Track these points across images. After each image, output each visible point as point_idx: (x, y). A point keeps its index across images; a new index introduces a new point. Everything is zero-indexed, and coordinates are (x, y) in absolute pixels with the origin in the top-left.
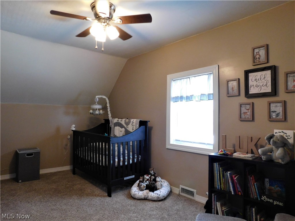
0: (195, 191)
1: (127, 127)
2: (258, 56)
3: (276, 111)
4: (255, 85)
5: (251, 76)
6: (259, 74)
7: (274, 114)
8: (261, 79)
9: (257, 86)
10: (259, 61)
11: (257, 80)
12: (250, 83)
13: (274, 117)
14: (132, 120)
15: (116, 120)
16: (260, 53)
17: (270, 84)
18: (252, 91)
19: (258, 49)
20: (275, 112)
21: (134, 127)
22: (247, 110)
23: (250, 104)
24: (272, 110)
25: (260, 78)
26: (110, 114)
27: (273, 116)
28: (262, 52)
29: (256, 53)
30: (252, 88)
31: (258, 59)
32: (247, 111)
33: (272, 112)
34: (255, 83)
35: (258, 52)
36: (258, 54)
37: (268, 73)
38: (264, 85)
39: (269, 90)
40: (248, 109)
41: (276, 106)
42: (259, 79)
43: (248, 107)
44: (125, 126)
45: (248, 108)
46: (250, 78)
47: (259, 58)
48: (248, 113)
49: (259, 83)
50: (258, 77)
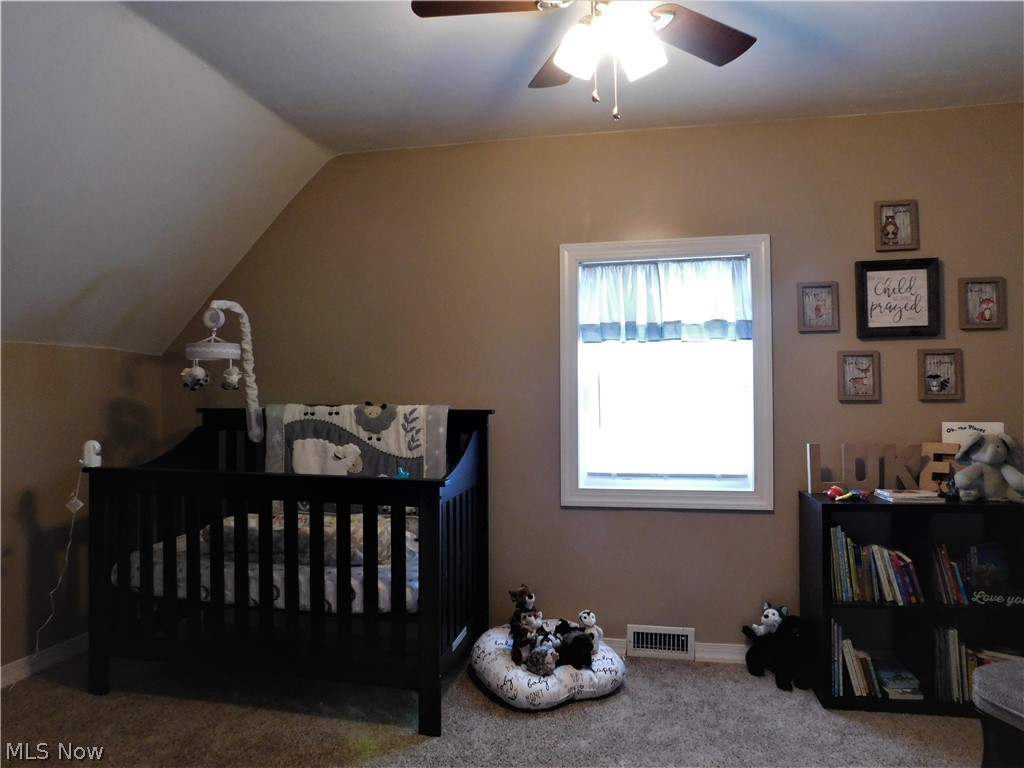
0: (689, 631)
1: (374, 436)
2: (890, 228)
3: (939, 374)
4: (883, 305)
5: (873, 279)
6: (895, 277)
7: (935, 383)
8: (902, 291)
9: (890, 308)
10: (895, 241)
11: (891, 291)
12: (872, 298)
13: (935, 389)
14: (402, 410)
15: (293, 412)
16: (898, 221)
17: (924, 304)
18: (877, 320)
19: (892, 208)
20: (938, 376)
21: (422, 437)
22: (862, 371)
23: (872, 356)
24: (930, 373)
25: (897, 287)
26: (255, 386)
27: (933, 389)
28: (903, 220)
29: (887, 218)
30: (876, 312)
31: (891, 236)
32: (863, 375)
33: (930, 377)
34: (884, 300)
35: (893, 217)
36: (890, 223)
37: (920, 276)
38: (909, 307)
39: (922, 320)
40: (867, 370)
41: (940, 363)
42: (896, 291)
43: (865, 363)
44: (363, 435)
45: (865, 367)
46: (870, 285)
47: (895, 234)
48: (865, 381)
49: (895, 299)
50: (894, 285)
